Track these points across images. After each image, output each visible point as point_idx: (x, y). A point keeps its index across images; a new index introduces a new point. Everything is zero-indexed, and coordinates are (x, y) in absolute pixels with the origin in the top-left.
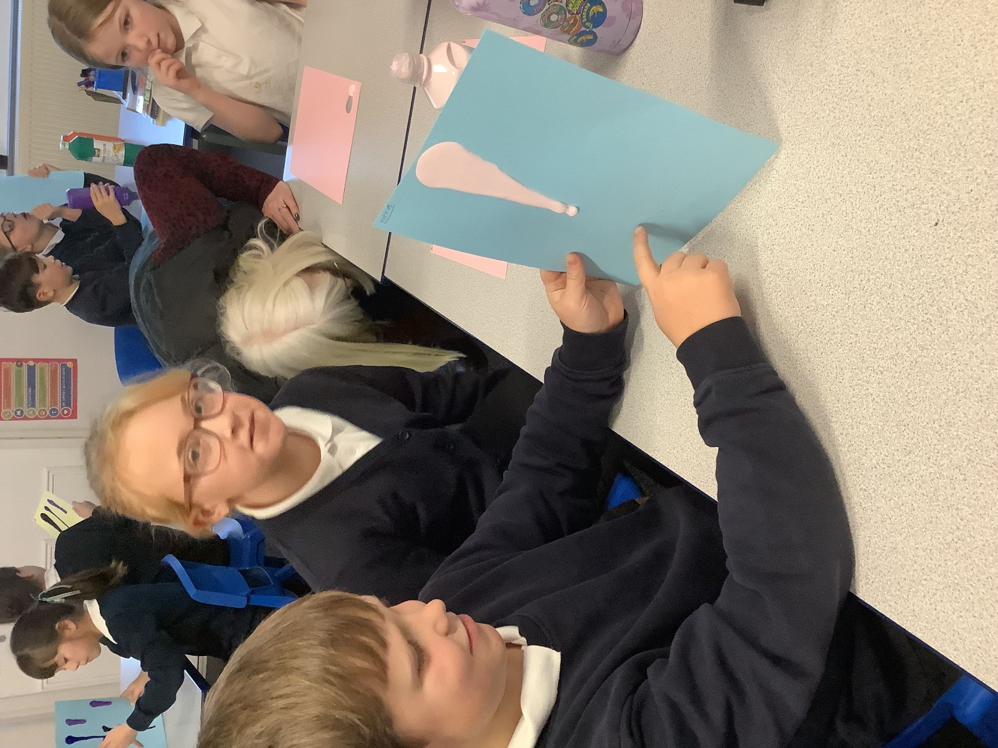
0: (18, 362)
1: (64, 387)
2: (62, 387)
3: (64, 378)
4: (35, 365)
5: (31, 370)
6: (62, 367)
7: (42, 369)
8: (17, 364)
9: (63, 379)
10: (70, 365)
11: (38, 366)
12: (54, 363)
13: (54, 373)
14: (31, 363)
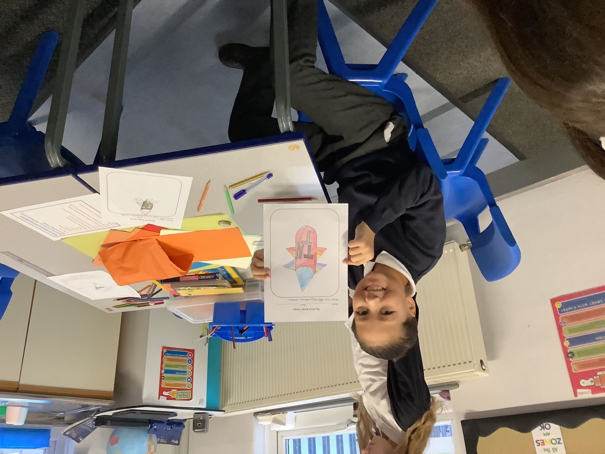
0: (568, 356)
1: (586, 304)
2: (586, 307)
3: (575, 308)
4: (567, 339)
5: (574, 341)
6: (564, 312)
7: (571, 331)
8: (571, 357)
9: (577, 307)
10: (558, 305)
11: (567, 335)
12: (560, 321)
13: (572, 319)
14: (567, 343)
